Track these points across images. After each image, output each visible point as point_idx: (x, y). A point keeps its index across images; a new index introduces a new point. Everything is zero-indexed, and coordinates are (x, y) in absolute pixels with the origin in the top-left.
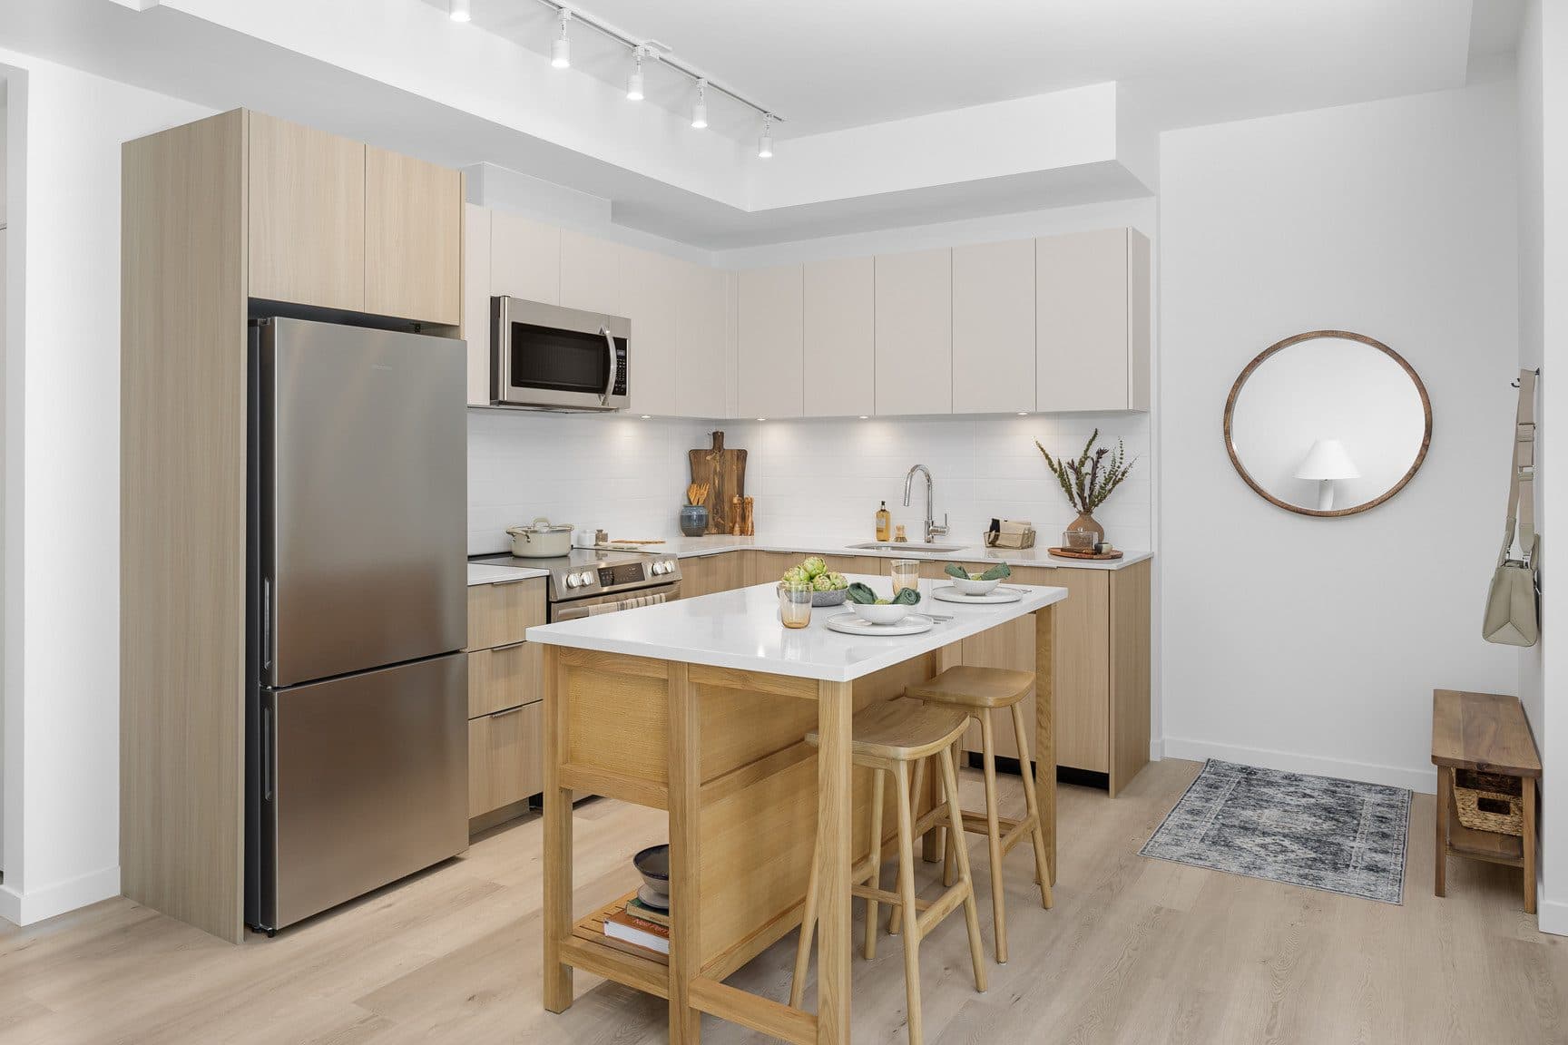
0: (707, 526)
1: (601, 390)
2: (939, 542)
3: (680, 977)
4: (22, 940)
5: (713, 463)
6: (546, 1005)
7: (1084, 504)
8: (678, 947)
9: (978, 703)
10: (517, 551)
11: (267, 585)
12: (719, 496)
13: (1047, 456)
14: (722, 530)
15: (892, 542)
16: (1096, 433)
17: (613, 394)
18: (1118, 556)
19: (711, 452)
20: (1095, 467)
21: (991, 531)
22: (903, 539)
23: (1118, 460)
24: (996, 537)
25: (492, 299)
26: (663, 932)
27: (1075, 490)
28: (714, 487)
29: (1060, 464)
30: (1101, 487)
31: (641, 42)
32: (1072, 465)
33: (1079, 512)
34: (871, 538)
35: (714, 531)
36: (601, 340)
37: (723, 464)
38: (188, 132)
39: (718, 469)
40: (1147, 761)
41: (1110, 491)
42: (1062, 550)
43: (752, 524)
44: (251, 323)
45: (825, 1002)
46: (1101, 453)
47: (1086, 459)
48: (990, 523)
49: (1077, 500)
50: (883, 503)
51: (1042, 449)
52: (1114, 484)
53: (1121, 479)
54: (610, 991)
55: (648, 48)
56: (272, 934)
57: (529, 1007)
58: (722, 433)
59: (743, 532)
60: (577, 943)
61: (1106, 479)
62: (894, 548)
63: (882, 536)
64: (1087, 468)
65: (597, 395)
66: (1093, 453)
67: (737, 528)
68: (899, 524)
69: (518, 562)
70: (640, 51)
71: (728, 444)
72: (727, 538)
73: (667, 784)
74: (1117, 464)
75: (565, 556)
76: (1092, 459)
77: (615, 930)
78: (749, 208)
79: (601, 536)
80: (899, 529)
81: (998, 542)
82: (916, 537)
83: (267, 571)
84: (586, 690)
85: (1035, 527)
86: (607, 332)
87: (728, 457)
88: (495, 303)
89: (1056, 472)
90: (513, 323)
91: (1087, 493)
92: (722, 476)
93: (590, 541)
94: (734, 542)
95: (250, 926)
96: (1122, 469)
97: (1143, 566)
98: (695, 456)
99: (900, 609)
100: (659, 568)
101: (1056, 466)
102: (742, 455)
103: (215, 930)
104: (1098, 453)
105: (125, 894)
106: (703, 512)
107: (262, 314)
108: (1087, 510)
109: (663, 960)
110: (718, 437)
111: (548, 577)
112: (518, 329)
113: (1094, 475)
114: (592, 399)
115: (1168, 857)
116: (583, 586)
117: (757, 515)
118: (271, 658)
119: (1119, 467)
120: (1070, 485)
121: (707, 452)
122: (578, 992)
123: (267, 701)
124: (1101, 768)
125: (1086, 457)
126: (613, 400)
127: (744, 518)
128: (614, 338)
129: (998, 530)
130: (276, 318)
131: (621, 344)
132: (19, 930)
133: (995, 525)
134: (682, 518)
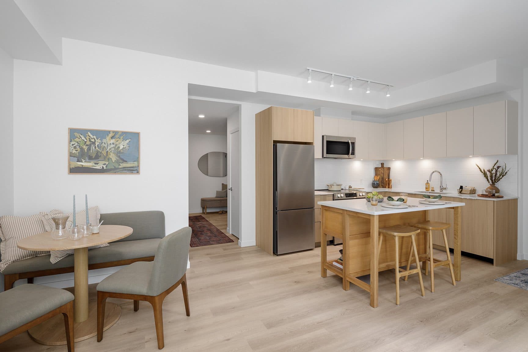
0: (379, 186)
1: (348, 154)
2: (444, 191)
3: (345, 273)
4: (241, 249)
5: (381, 171)
6: (321, 275)
7: (492, 182)
8: (344, 267)
9: (427, 228)
10: (329, 189)
11: (276, 192)
12: (383, 178)
13: (480, 168)
14: (384, 187)
15: (430, 191)
16: (498, 161)
17: (351, 155)
18: (502, 197)
19: (380, 168)
20: (496, 171)
21: (460, 189)
22: (433, 191)
23: (504, 169)
24: (461, 191)
25: (322, 136)
26: (341, 264)
27: (489, 178)
28: (381, 177)
29: (484, 170)
30: (498, 177)
31: (352, 77)
32: (489, 171)
33: (490, 184)
34: (424, 190)
35: (381, 187)
36: (348, 143)
37: (384, 171)
38: (264, 111)
39: (382, 172)
40: (515, 259)
41: (501, 178)
42: (482, 195)
43: (391, 186)
44: (274, 145)
45: (372, 282)
46: (498, 167)
47: (493, 169)
48: (460, 187)
49: (490, 181)
50: (428, 181)
51: (478, 166)
52: (503, 176)
53: (505, 175)
54: (335, 277)
55: (353, 78)
56: (277, 255)
57: (319, 275)
58: (384, 163)
59: (389, 188)
60: (327, 264)
61: (500, 175)
62: (430, 193)
63: (427, 189)
64: (494, 171)
65: (347, 155)
66: (495, 167)
67: (387, 186)
68: (433, 187)
69: (330, 191)
70: (352, 79)
71: (385, 166)
72: (385, 189)
73: (342, 234)
74: (504, 170)
75: (340, 191)
76: (496, 169)
77: (335, 263)
78: (387, 108)
79: (350, 187)
80: (432, 188)
81: (462, 192)
82: (437, 190)
83: (276, 190)
84: (329, 214)
85: (476, 188)
86: (349, 141)
87: (385, 169)
88: (323, 136)
89: (482, 172)
90: (327, 141)
91: (494, 179)
92: (383, 174)
93: (347, 188)
94: (387, 190)
95: (274, 253)
96: (505, 172)
97: (515, 201)
98: (376, 169)
99: (399, 203)
100: (361, 194)
101: (483, 171)
102: (389, 169)
103: (269, 253)
104: (497, 167)
105: (256, 245)
106: (378, 182)
107: (276, 142)
108: (493, 183)
109: (341, 270)
110: (382, 164)
111: (333, 195)
112: (328, 142)
113: (496, 174)
114: (346, 156)
115: (504, 282)
116: (341, 197)
117: (392, 183)
118: (277, 205)
119: (504, 171)
120: (487, 176)
121: (379, 168)
122: (328, 275)
123: (277, 213)
124: (491, 257)
125: (493, 168)
126: (351, 156)
127: (389, 184)
128: (351, 142)
129: (462, 189)
130: (278, 144)
131: (353, 144)
132: (241, 248)
133: (461, 187)
134: (372, 184)
